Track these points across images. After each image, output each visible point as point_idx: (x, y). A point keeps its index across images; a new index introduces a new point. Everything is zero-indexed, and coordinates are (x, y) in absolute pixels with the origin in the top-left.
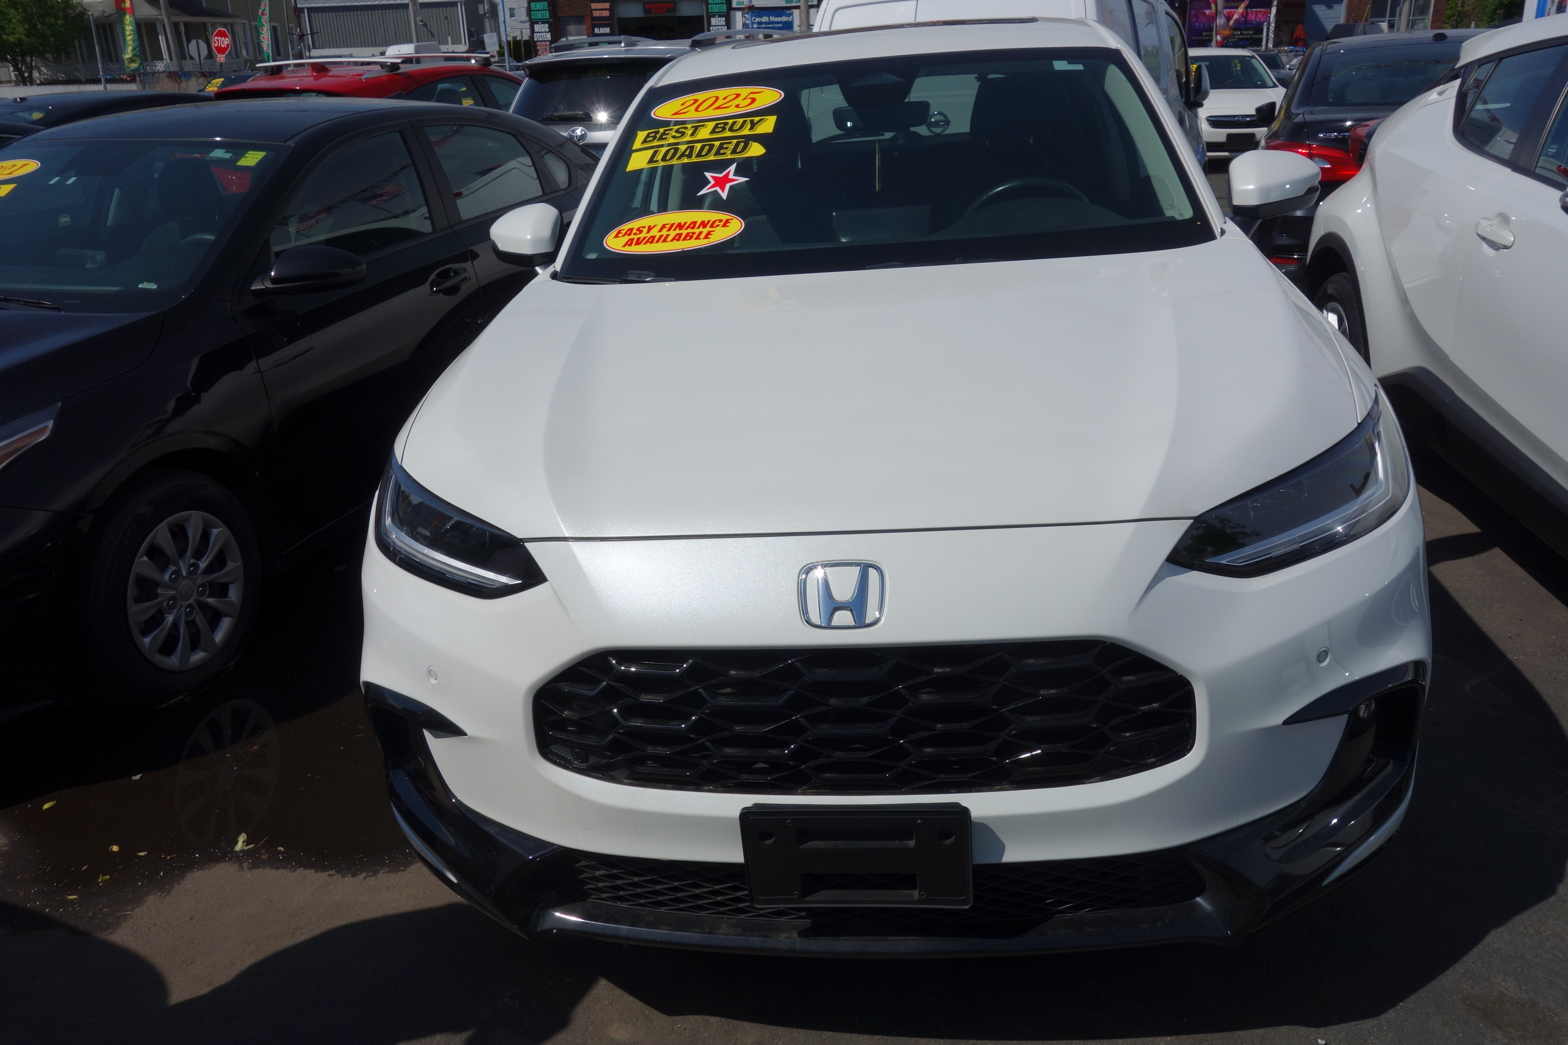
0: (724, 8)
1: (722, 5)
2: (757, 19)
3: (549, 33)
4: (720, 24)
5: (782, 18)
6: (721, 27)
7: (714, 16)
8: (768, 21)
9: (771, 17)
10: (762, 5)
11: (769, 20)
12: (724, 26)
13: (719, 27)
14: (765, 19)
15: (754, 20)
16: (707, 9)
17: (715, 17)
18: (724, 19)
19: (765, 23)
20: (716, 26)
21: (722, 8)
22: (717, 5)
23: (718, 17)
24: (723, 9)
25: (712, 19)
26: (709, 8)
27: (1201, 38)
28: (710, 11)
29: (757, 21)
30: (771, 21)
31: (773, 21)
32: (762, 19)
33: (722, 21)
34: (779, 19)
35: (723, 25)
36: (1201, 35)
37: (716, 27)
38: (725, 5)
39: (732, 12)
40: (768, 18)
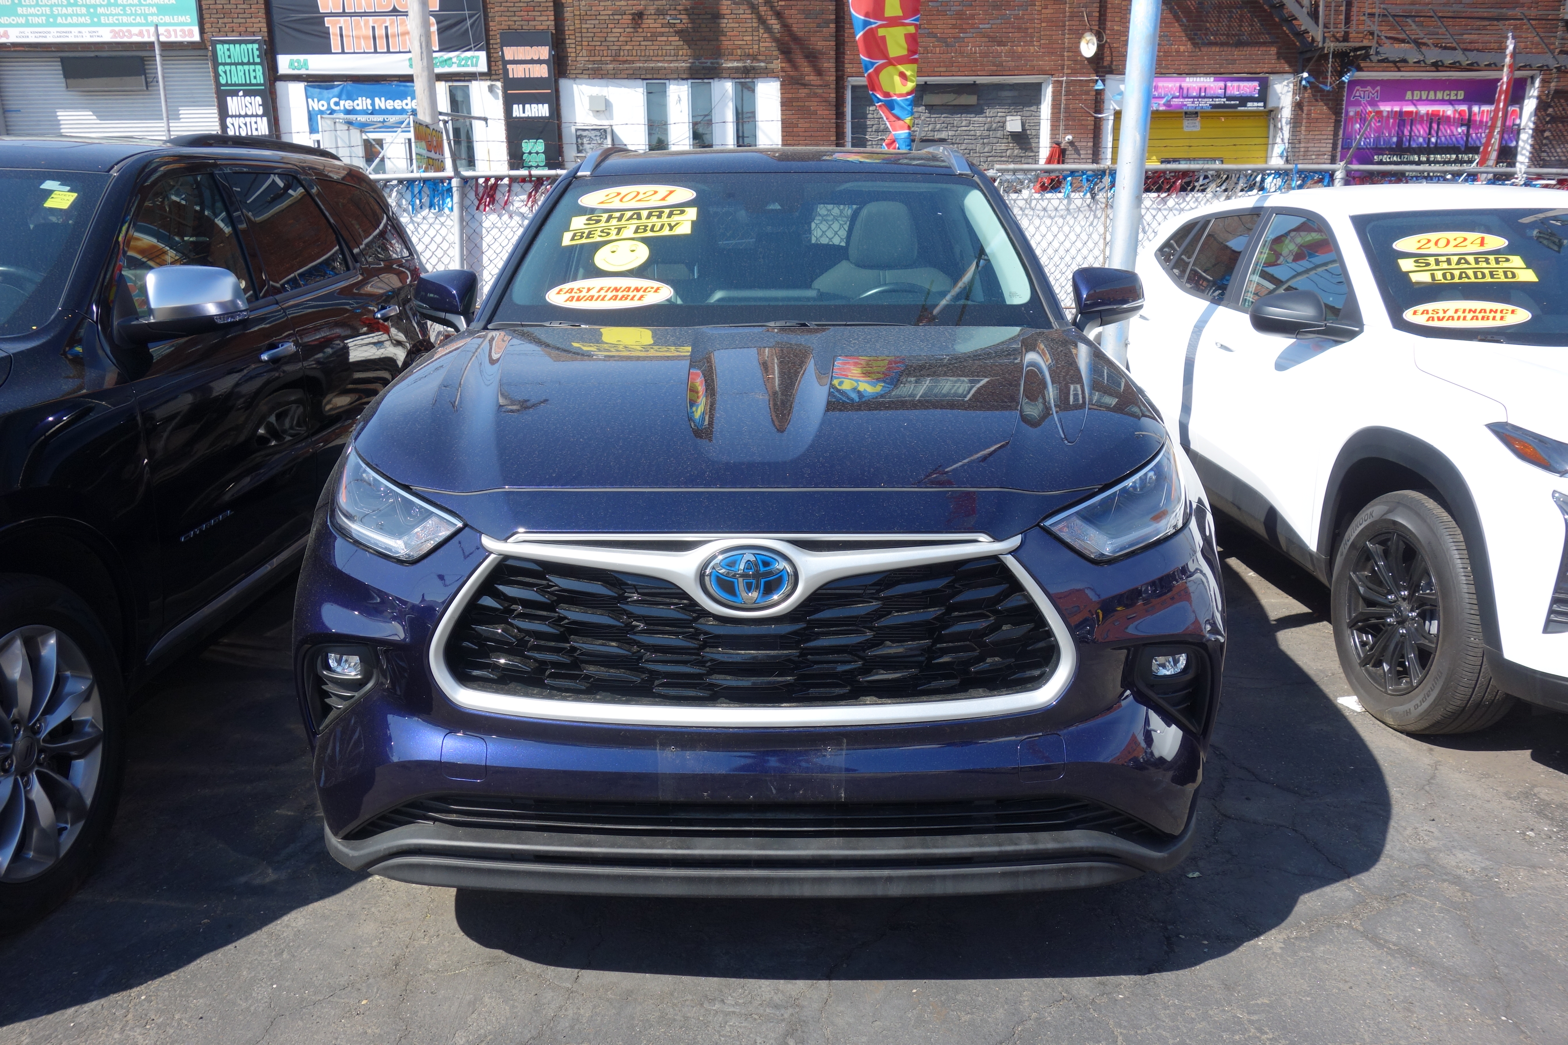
0: (258, 75)
1: (252, 67)
2: (342, 103)
4: (249, 113)
5: (405, 102)
6: (254, 119)
7: (235, 93)
8: (370, 107)
9: (377, 99)
10: (353, 69)
11: (373, 104)
12: (261, 116)
13: (248, 119)
14: (362, 103)
15: (337, 104)
16: (217, 76)
17: (238, 96)
18: (259, 99)
19: (365, 112)
20: (240, 116)
21: (253, 74)
22: (239, 67)
23: (245, 95)
24: (255, 78)
25: (229, 99)
26: (221, 73)
28: (223, 81)
29: (342, 108)
30: (377, 107)
31: (383, 107)
32: (356, 102)
33: (255, 104)
34: (398, 104)
35: (257, 116)
37: (242, 119)
38: (259, 68)
39: (279, 85)
40: (369, 101)
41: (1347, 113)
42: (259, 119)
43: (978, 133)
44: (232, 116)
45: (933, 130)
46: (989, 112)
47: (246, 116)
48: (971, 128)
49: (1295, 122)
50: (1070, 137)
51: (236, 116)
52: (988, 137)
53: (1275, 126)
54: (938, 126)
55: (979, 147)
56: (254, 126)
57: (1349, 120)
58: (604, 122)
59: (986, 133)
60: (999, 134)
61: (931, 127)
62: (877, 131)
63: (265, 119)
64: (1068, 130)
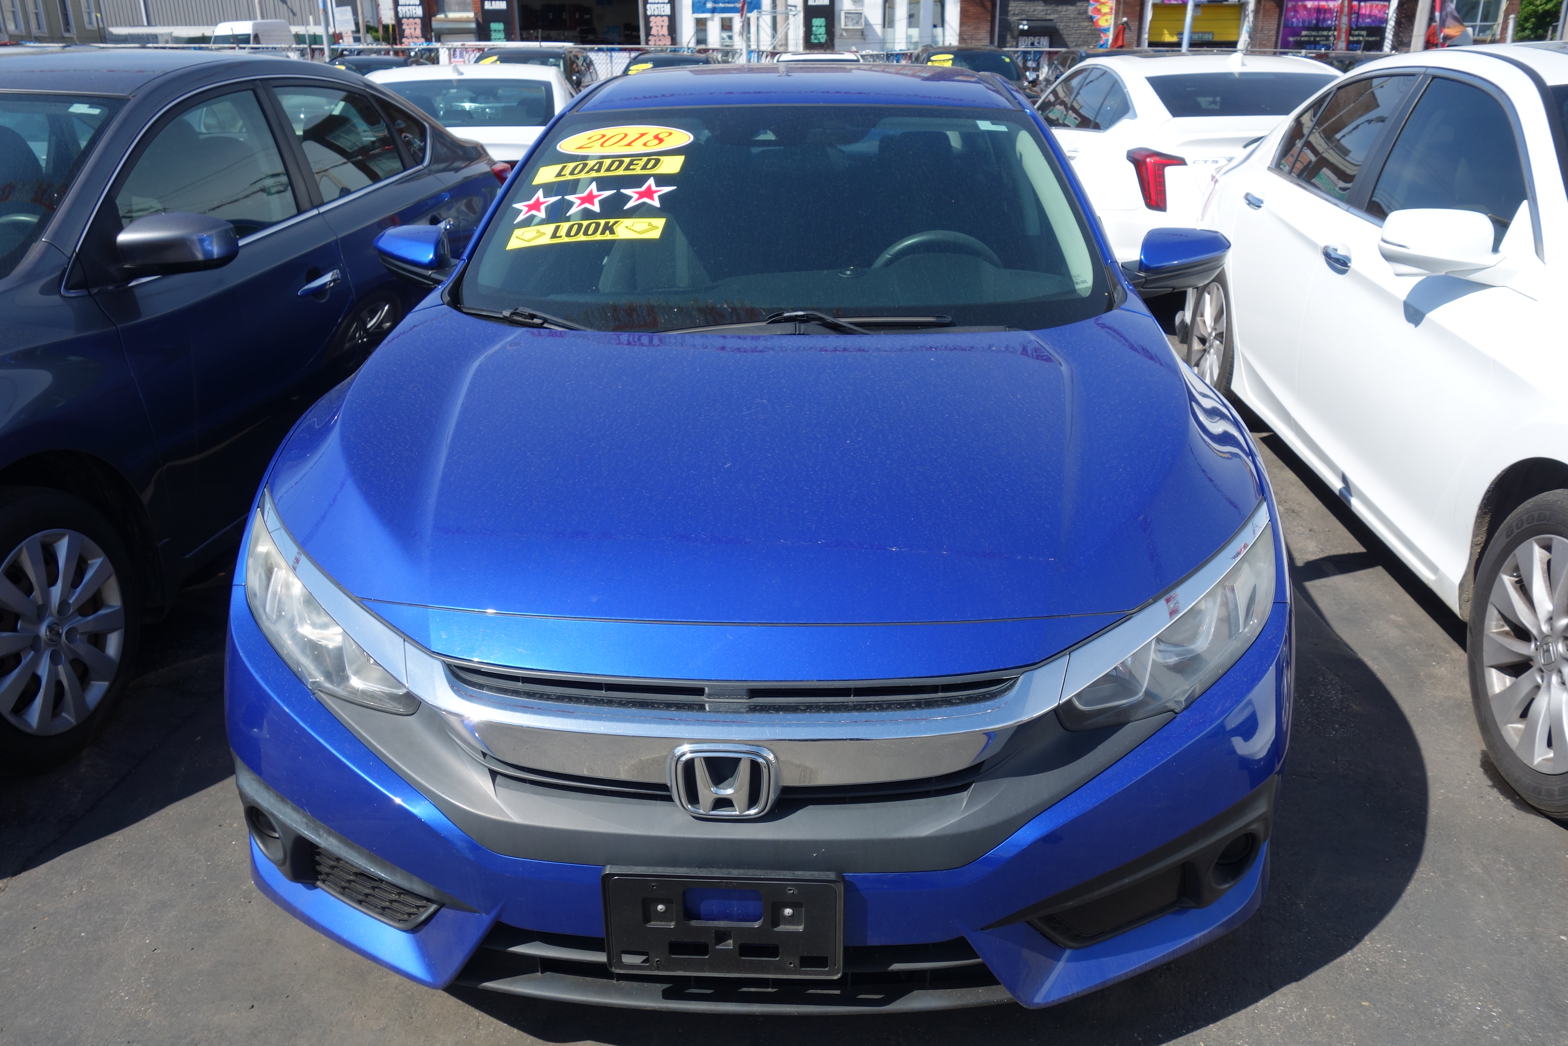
3: (420, 7)
6: (662, 5)
13: (659, 5)
20: (655, 3)
27: (1299, 38)
36: (1299, 35)
37: (656, 5)
41: (1287, 5)
42: (665, 5)
43: (1072, 16)
44: (650, 3)
45: (1046, 14)
46: (1079, 4)
47: (658, 3)
48: (1068, 13)
49: (1256, 12)
50: (1125, 19)
51: (652, 3)
52: (1077, 18)
53: (1245, 13)
54: (1049, 12)
55: (1072, 24)
56: (662, 9)
57: (1288, 9)
58: (858, 9)
59: (1076, 16)
60: (1084, 16)
61: (1044, 12)
62: (1014, 14)
63: (669, 5)
64: (1124, 15)
